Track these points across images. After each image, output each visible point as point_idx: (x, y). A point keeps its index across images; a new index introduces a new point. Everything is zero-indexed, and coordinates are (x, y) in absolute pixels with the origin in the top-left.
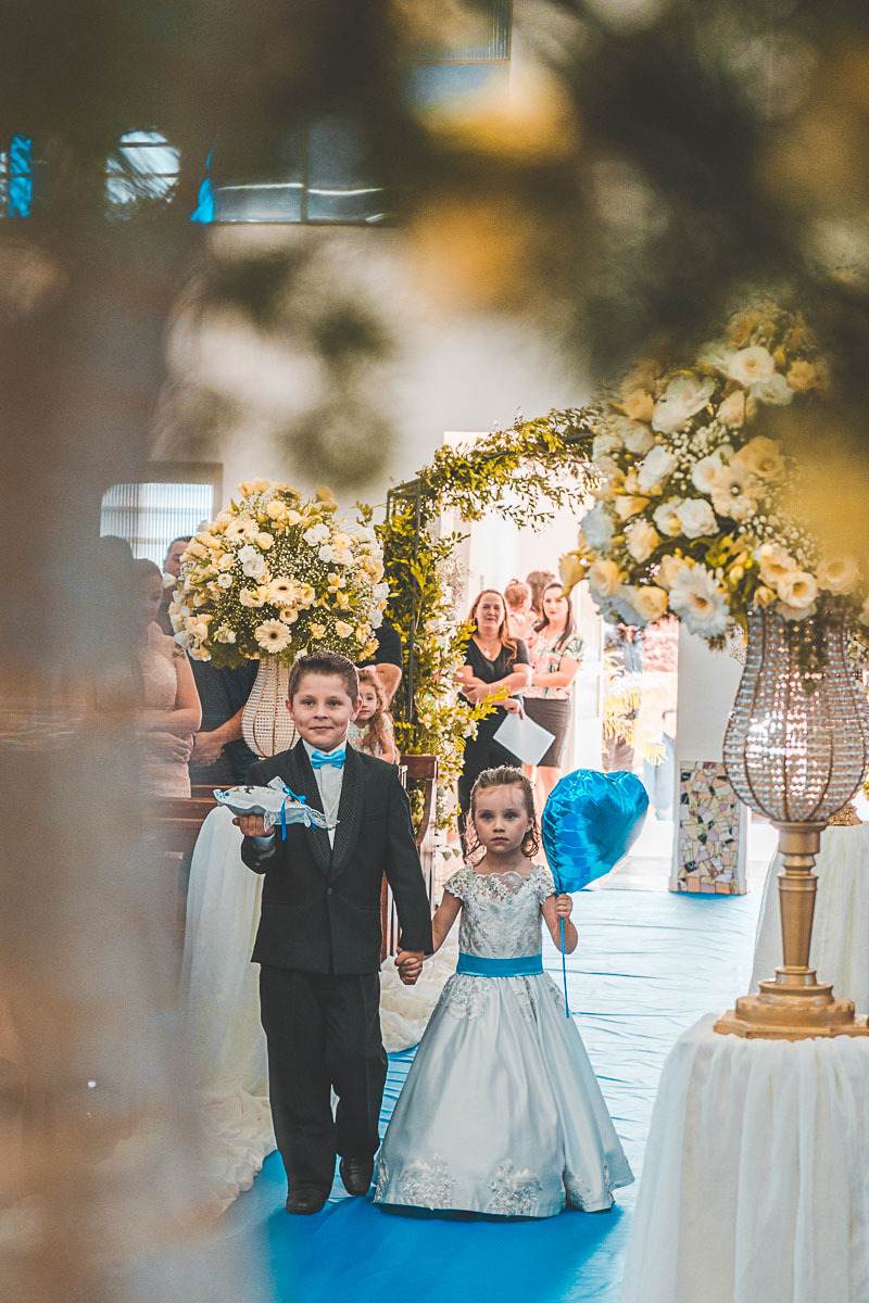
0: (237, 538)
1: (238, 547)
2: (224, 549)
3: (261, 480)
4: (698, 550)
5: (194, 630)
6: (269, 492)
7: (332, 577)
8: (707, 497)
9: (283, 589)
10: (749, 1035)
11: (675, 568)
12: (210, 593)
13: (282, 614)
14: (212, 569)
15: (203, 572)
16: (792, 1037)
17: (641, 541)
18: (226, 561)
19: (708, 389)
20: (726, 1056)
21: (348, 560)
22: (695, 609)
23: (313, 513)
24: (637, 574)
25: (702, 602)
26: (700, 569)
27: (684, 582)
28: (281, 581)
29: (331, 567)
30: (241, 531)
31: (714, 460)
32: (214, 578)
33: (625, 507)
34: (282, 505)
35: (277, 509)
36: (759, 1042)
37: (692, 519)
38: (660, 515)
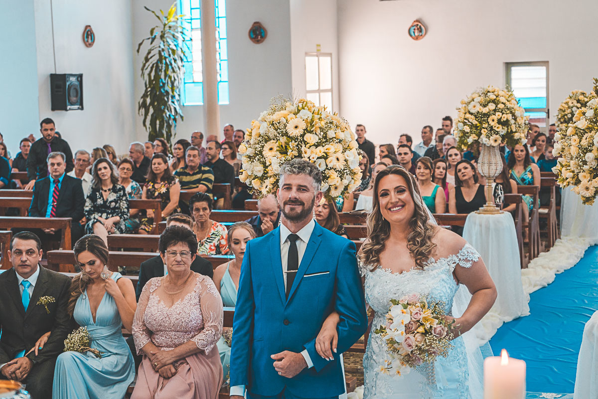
0: (571, 105)
1: (572, 107)
2: (569, 107)
3: (577, 90)
5: (562, 128)
6: (579, 93)
12: (565, 118)
14: (566, 113)
15: (563, 113)
18: (569, 111)
23: (590, 98)
30: (572, 103)
32: (566, 115)
34: (582, 96)
35: (581, 97)
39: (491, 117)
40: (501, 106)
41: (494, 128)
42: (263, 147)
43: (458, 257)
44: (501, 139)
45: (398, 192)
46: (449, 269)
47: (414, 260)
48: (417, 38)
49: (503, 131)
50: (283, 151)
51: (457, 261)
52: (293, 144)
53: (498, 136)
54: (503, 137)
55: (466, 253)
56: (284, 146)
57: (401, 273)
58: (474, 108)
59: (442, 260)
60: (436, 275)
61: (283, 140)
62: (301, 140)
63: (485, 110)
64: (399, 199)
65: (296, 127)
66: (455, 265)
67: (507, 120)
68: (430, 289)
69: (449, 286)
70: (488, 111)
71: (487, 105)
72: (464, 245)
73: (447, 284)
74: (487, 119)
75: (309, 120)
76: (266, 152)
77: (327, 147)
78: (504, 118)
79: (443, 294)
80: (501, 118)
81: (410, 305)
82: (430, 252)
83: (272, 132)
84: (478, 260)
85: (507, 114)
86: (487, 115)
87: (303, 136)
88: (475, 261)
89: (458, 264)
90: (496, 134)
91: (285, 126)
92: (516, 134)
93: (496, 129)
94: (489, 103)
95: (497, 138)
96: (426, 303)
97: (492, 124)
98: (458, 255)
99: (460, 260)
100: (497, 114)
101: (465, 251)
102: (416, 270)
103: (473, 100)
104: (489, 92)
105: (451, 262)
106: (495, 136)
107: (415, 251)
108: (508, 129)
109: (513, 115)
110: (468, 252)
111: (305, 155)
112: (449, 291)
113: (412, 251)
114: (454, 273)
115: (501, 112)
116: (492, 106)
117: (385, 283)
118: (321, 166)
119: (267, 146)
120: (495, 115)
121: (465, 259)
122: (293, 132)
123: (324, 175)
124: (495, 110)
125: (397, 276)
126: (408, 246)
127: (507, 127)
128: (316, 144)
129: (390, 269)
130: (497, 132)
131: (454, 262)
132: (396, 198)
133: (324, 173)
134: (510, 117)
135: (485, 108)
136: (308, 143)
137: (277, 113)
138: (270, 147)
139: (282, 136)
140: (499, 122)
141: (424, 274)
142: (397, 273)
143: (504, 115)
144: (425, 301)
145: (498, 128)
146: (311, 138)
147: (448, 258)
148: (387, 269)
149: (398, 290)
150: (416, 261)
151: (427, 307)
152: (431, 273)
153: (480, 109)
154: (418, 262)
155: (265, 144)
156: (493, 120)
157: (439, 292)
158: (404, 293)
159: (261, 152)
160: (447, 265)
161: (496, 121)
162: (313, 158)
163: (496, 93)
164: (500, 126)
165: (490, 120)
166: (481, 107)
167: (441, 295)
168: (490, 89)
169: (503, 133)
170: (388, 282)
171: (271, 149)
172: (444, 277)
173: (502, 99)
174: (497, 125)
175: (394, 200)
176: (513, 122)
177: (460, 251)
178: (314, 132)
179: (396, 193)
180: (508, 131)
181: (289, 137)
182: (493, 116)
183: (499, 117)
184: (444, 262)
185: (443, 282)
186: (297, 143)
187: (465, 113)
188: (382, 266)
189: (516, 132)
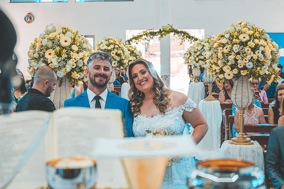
4: (202, 60)
7: (137, 56)
8: (203, 56)
9: (132, 58)
10: (207, 101)
11: (200, 61)
13: (132, 61)
16: (211, 101)
17: (197, 59)
19: (202, 46)
20: (205, 103)
21: (139, 54)
22: (202, 65)
24: (197, 62)
25: (203, 64)
26: (203, 62)
27: (201, 63)
28: (132, 57)
29: (137, 55)
31: (203, 52)
33: (195, 56)
36: (208, 102)
37: (202, 57)
38: (199, 57)
39: (112, 52)
40: (116, 46)
41: (114, 57)
42: (44, 53)
43: (184, 106)
44: (117, 63)
45: (142, 74)
46: (180, 114)
47: (159, 110)
48: (29, 22)
49: (118, 59)
50: (59, 55)
51: (184, 108)
52: (64, 51)
53: (116, 61)
54: (118, 62)
55: (189, 103)
56: (58, 52)
57: (152, 117)
58: (103, 47)
59: (175, 109)
60: (172, 117)
61: (58, 48)
62: (69, 49)
63: (109, 48)
64: (143, 77)
65: (66, 41)
66: (183, 111)
67: (120, 54)
68: (169, 125)
69: (180, 123)
70: (110, 48)
71: (110, 45)
72: (187, 99)
73: (179, 122)
74: (110, 53)
75: (73, 37)
76: (47, 56)
77: (84, 52)
78: (119, 52)
79: (177, 128)
80: (117, 52)
81: (158, 133)
82: (167, 104)
83: (50, 44)
84: (196, 107)
85: (120, 50)
86: (110, 51)
87: (70, 46)
88: (194, 108)
89: (185, 110)
90: (115, 61)
91: (59, 41)
92: (124, 61)
93: (114, 58)
94: (111, 44)
95: (115, 62)
96: (167, 132)
97: (113, 55)
98: (184, 105)
99: (186, 107)
100: (115, 50)
101: (188, 102)
102: (161, 115)
103: (102, 43)
104: (109, 39)
105: (180, 110)
106: (114, 61)
107: (159, 104)
108: (120, 58)
109: (123, 51)
110: (190, 103)
111: (73, 57)
112: (180, 126)
113: (157, 105)
114: (183, 116)
115: (117, 49)
116: (112, 46)
117: (143, 123)
118: (80, 64)
119: (47, 52)
120: (114, 50)
121: (188, 107)
122: (63, 44)
123: (81, 69)
124: (114, 48)
125: (150, 119)
126: (154, 102)
127: (120, 57)
128: (77, 51)
129: (146, 115)
130: (115, 59)
131: (182, 109)
132: (141, 77)
133: (81, 68)
134: (121, 52)
135: (109, 47)
136: (74, 51)
137: (51, 34)
138: (49, 53)
139: (57, 46)
140: (117, 54)
141: (165, 117)
142: (150, 117)
143: (119, 51)
144: (166, 131)
145: (116, 57)
146: (75, 48)
147: (179, 107)
148: (144, 115)
149: (150, 126)
150: (160, 109)
151: (167, 134)
152: (169, 116)
153: (106, 48)
154: (161, 110)
155: (46, 51)
156: (113, 53)
157: (175, 127)
158: (154, 128)
159: (43, 56)
160: (178, 111)
161: (115, 54)
162: (77, 59)
163: (113, 40)
164: (117, 56)
165: (111, 53)
166: (107, 47)
167: (176, 129)
168: (110, 38)
169: (118, 60)
170: (144, 122)
171: (50, 54)
172: (177, 118)
173: (117, 43)
174: (115, 56)
175: (140, 79)
176: (122, 54)
177: (185, 102)
178: (76, 44)
179: (141, 74)
180: (120, 59)
181: (62, 47)
182: (113, 51)
183: (116, 52)
184: (177, 110)
185: (176, 121)
186: (66, 50)
187: (98, 50)
188: (141, 114)
189: (124, 60)
